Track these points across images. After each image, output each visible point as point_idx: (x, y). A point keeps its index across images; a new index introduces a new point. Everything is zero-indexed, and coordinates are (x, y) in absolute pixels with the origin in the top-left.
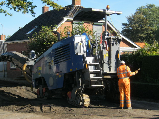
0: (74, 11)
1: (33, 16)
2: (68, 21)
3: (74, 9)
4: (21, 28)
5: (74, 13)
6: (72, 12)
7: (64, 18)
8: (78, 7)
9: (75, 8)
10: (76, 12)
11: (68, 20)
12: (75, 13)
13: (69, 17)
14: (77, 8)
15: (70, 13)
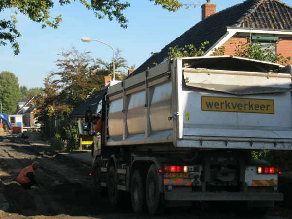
0: (256, 13)
1: (122, 26)
2: (238, 35)
3: (256, 8)
4: (155, 53)
5: (255, 17)
6: (252, 15)
7: (228, 30)
8: (268, 3)
9: (260, 5)
10: (260, 13)
11: (238, 33)
12: (257, 16)
13: (242, 26)
14: (266, 4)
15: (246, 17)
